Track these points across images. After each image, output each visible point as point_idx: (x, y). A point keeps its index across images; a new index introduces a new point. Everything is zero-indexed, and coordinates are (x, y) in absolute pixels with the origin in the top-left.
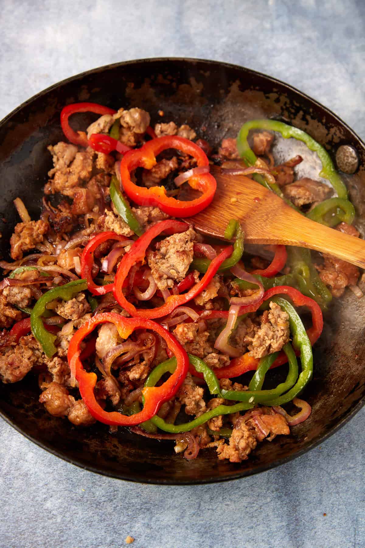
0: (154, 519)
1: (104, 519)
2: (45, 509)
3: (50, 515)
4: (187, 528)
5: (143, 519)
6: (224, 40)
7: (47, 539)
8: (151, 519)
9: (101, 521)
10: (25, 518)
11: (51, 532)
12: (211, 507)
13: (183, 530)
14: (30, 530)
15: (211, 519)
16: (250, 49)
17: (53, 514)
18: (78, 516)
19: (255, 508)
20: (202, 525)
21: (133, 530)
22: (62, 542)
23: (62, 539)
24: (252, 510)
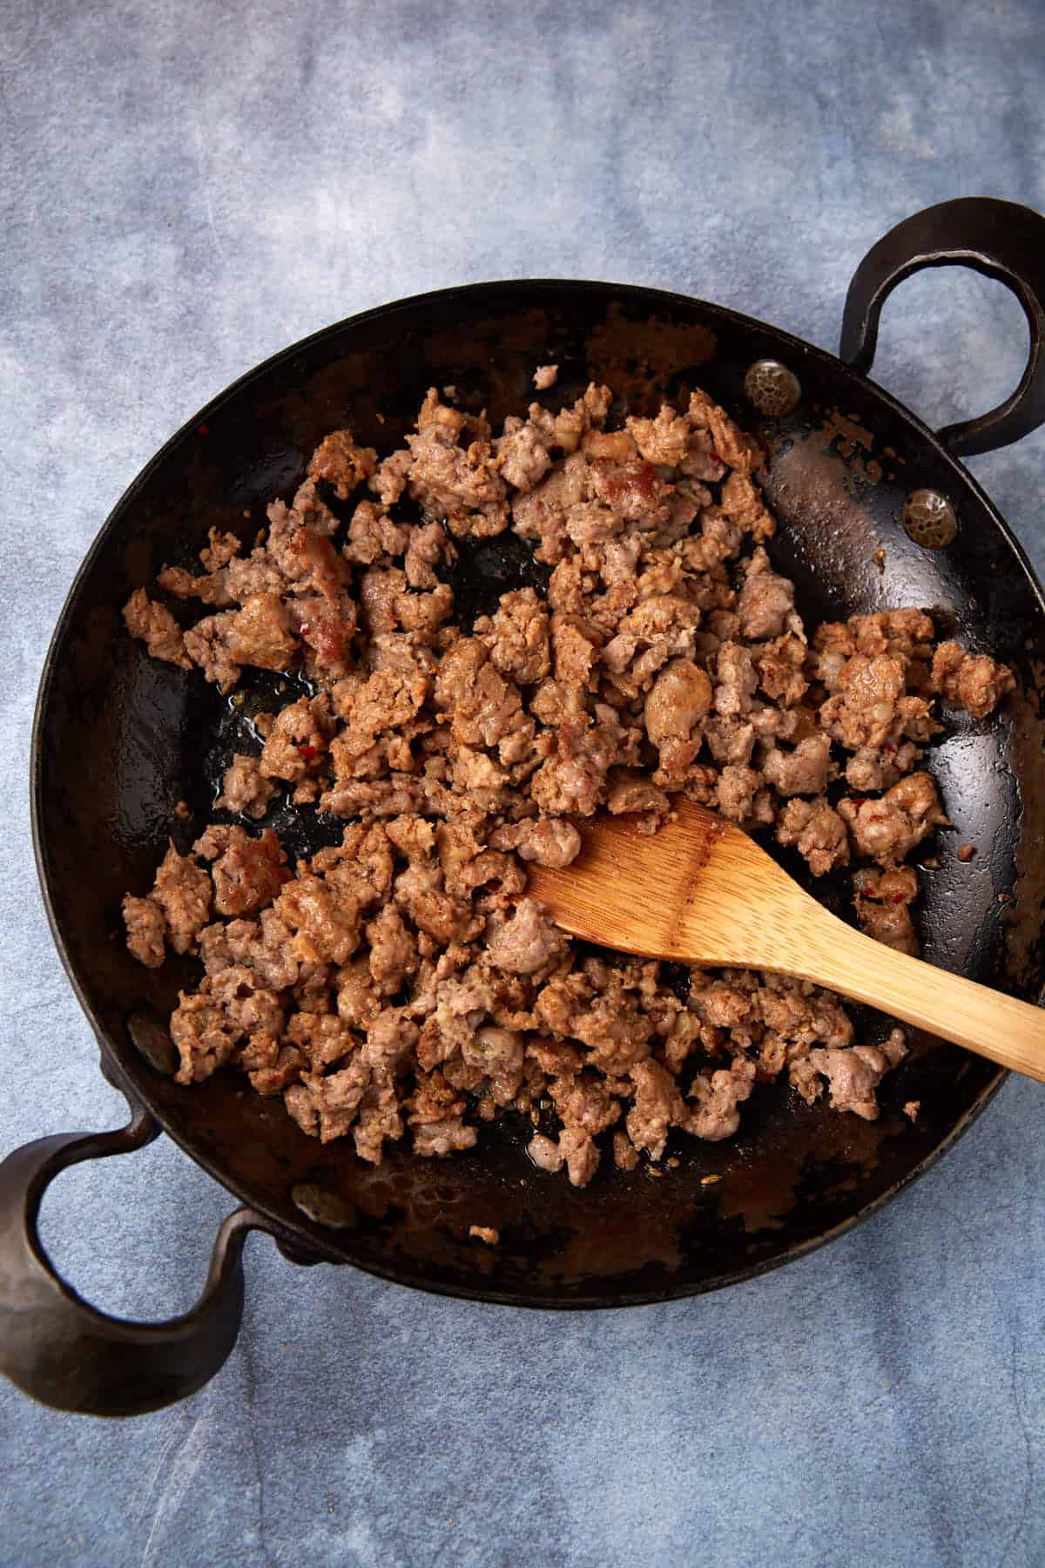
0: (602, 1328)
1: (500, 1333)
2: (375, 1316)
3: (387, 1329)
4: (670, 1346)
5: (579, 1329)
6: (715, 220)
7: (383, 1380)
8: (596, 1327)
9: (494, 1336)
10: (335, 1337)
11: (391, 1365)
12: (717, 1300)
13: (663, 1351)
14: (347, 1363)
15: (719, 1326)
16: (774, 243)
17: (393, 1327)
18: (444, 1328)
19: (809, 1299)
20: (700, 1339)
21: (560, 1353)
22: (413, 1384)
23: (413, 1379)
24: (803, 1303)
